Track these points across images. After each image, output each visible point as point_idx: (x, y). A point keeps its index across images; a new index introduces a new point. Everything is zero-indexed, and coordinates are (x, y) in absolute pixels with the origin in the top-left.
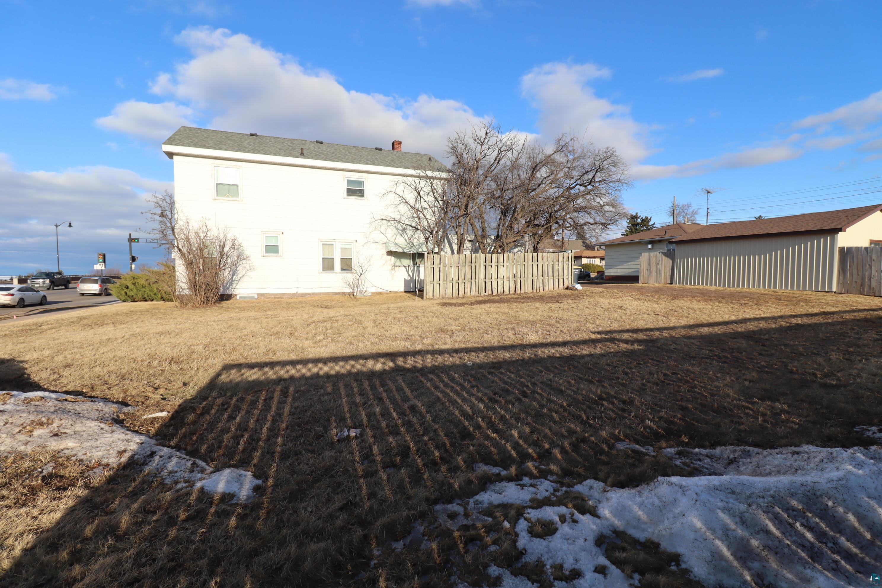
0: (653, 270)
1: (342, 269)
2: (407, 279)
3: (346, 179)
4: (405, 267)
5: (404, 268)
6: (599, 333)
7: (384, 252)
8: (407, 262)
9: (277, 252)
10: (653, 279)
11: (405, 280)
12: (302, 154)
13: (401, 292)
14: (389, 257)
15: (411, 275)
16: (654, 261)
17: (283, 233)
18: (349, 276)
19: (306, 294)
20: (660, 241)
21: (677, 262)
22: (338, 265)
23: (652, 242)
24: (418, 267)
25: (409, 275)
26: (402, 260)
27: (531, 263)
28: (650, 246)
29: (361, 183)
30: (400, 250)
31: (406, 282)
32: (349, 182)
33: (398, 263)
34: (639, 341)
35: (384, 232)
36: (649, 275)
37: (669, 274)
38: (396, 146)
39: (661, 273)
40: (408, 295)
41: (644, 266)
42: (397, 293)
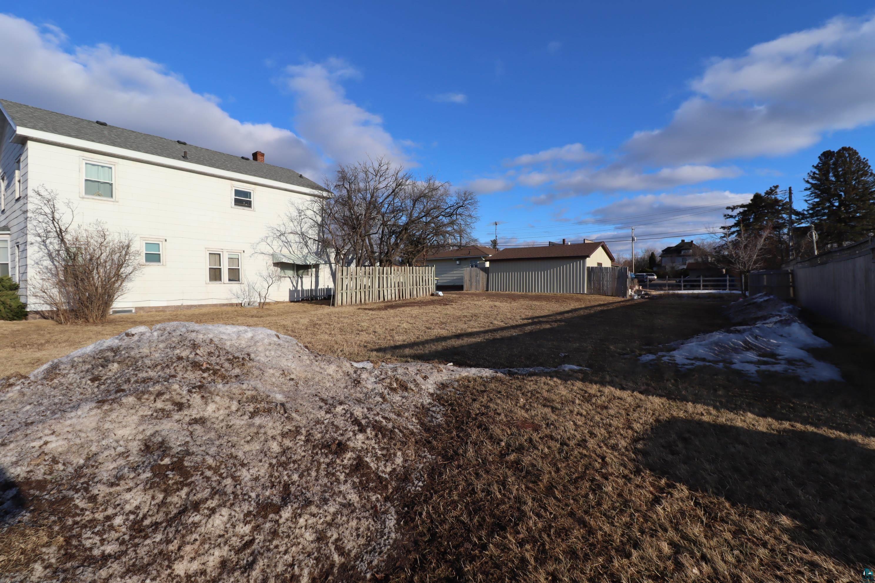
0: (474, 280)
1: (230, 280)
3: (234, 189)
4: (290, 278)
5: (288, 279)
7: (271, 262)
8: (290, 273)
9: (159, 261)
11: (290, 290)
12: (185, 158)
13: (286, 302)
14: (276, 268)
15: (295, 285)
16: (474, 274)
17: (166, 240)
18: (235, 286)
19: (191, 307)
20: (466, 259)
21: (491, 275)
22: (225, 275)
23: (460, 259)
24: (302, 278)
25: (293, 286)
26: (286, 271)
28: (458, 262)
29: (247, 194)
30: (291, 262)
31: (291, 293)
32: (238, 192)
33: (283, 275)
35: (270, 244)
36: (471, 285)
37: (485, 283)
38: (259, 157)
39: (479, 283)
40: (293, 303)
41: (467, 278)
42: (283, 302)
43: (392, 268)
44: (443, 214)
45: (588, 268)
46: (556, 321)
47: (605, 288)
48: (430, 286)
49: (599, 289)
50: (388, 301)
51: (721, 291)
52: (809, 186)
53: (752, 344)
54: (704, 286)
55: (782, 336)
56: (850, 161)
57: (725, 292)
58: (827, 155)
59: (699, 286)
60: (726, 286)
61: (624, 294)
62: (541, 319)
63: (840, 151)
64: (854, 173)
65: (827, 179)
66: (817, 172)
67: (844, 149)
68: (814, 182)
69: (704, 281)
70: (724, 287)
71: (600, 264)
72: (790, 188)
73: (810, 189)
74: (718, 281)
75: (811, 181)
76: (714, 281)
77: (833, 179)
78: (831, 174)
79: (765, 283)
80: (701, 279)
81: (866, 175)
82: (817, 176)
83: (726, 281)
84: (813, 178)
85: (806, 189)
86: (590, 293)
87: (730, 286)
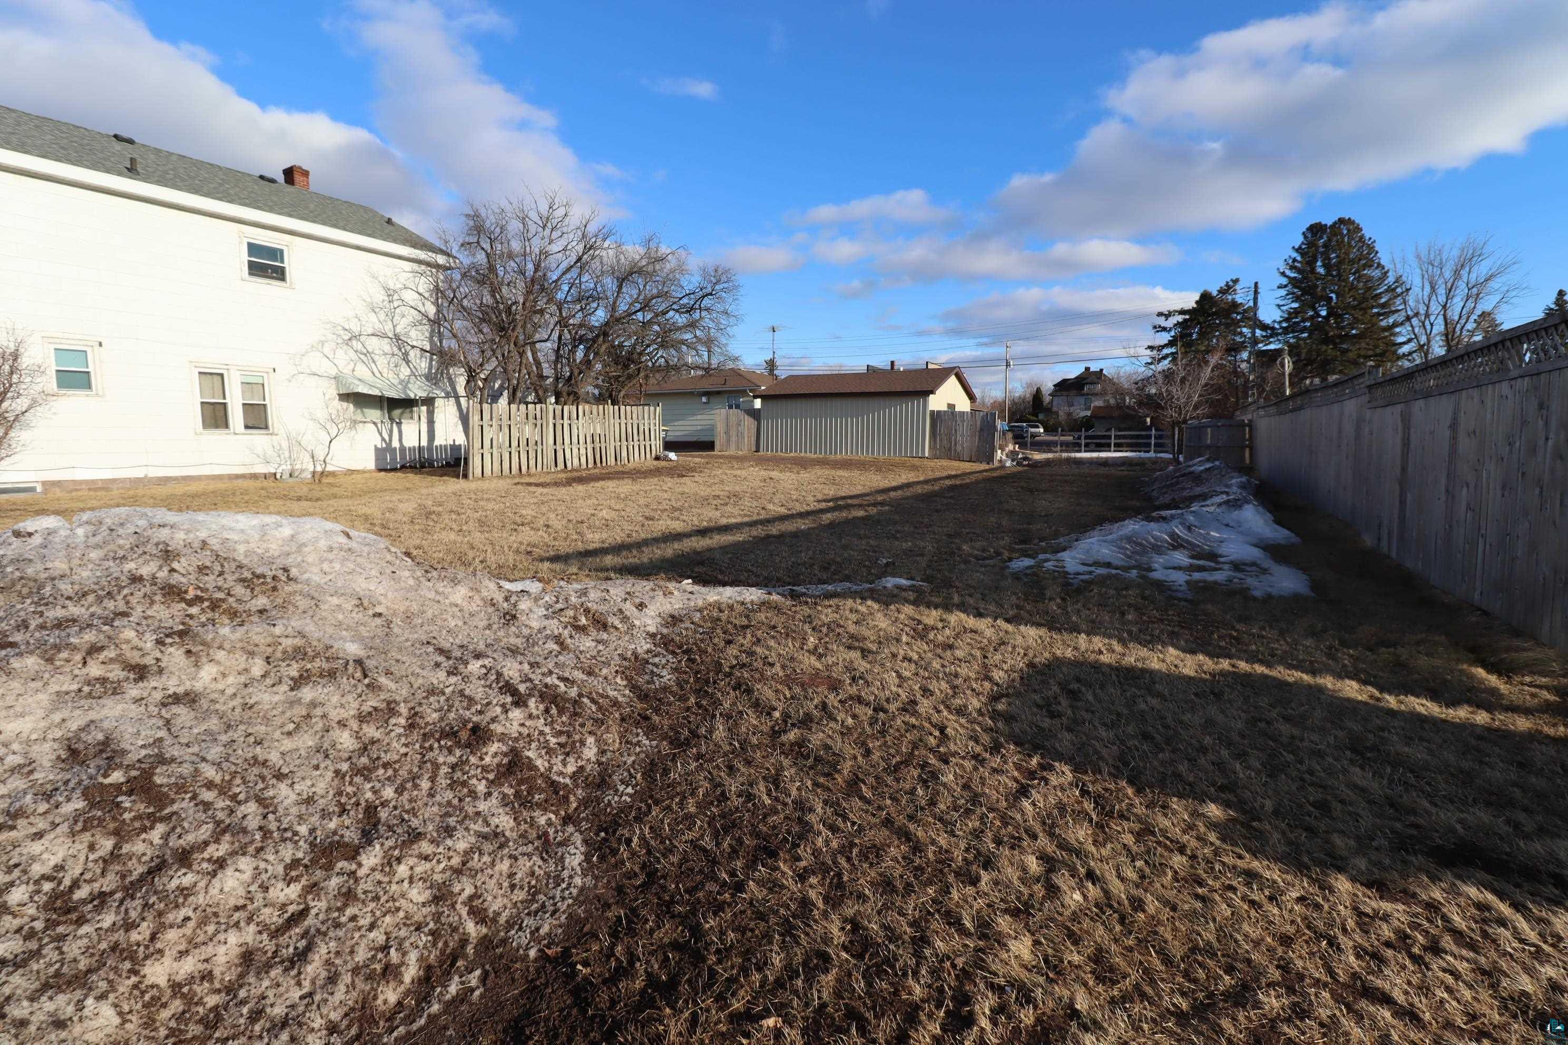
0: (733, 433)
1: (247, 427)
2: (379, 446)
3: (245, 241)
4: (374, 423)
5: (373, 426)
7: (333, 392)
8: (374, 414)
9: (89, 386)
10: (733, 446)
11: (376, 449)
12: (132, 171)
13: (370, 471)
14: (345, 404)
15: (387, 438)
16: (733, 420)
17: (100, 344)
18: (258, 439)
19: (166, 480)
20: (718, 393)
21: (764, 423)
22: (236, 417)
23: (707, 394)
24: (399, 424)
25: (383, 439)
26: (366, 410)
28: (704, 399)
29: (276, 254)
30: (376, 392)
31: (380, 453)
32: (253, 249)
33: (359, 417)
35: (331, 356)
36: (728, 440)
37: (753, 439)
38: (298, 177)
39: (743, 437)
40: (383, 473)
41: (720, 428)
42: (364, 472)
43: (580, 408)
44: (675, 307)
45: (932, 412)
46: (875, 505)
47: (959, 448)
48: (653, 442)
49: (950, 450)
50: (573, 470)
51: (1142, 455)
52: (1284, 281)
53: (1183, 539)
54: (1116, 445)
55: (1227, 525)
56: (1349, 243)
57: (1147, 455)
58: (1316, 230)
59: (1109, 445)
60: (1149, 445)
61: (990, 458)
62: (849, 501)
63: (1335, 223)
64: (1352, 262)
65: (1313, 271)
66: (1299, 258)
67: (1341, 221)
68: (1292, 275)
69: (1116, 437)
70: (1146, 447)
71: (952, 406)
72: (1256, 284)
73: (1286, 286)
74: (1138, 437)
75: (1288, 272)
76: (1132, 437)
77: (1321, 271)
78: (1319, 263)
79: (1209, 441)
80: (1113, 433)
81: (1371, 266)
82: (1298, 265)
83: (1149, 437)
84: (1292, 268)
85: (1280, 287)
86: (934, 457)
87: (1156, 445)
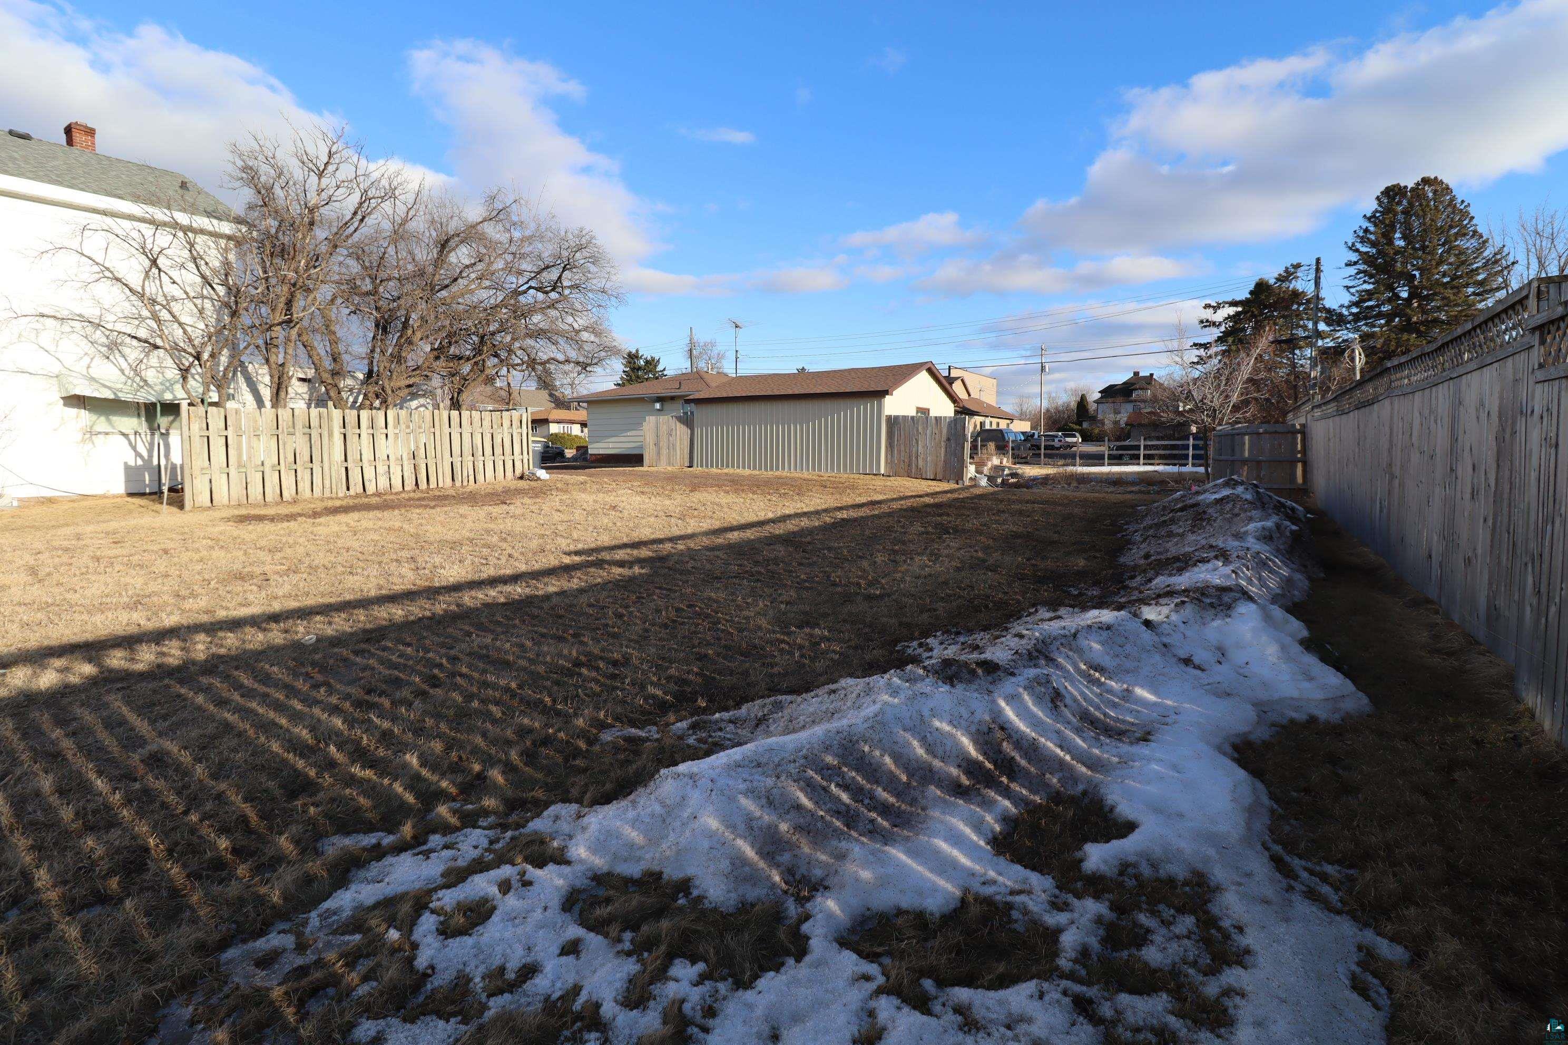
0: (664, 444)
2: (132, 463)
4: (123, 434)
5: (122, 438)
6: (577, 553)
7: (55, 396)
8: (129, 423)
10: (664, 459)
11: (127, 468)
14: (73, 411)
15: (145, 454)
16: (664, 429)
20: (673, 398)
21: (697, 431)
23: (660, 399)
24: (165, 435)
25: (138, 454)
26: (115, 419)
27: (446, 430)
28: (658, 406)
30: (108, 394)
31: (131, 473)
33: (102, 426)
34: (641, 562)
35: (52, 348)
36: (659, 453)
37: (687, 451)
38: (77, 136)
39: (674, 449)
40: (137, 501)
41: (650, 439)
42: (114, 497)
43: (390, 413)
45: (889, 418)
47: (921, 463)
48: (517, 457)
49: (909, 465)
51: (1175, 469)
52: (1354, 257)
54: (1146, 457)
56: (1436, 207)
57: (1183, 469)
58: (1392, 193)
59: (1137, 457)
60: (1187, 457)
61: (959, 477)
63: (1418, 184)
64: (1441, 230)
65: (1390, 242)
66: (1372, 229)
67: (1426, 181)
68: (1364, 249)
69: (1146, 447)
70: (1180, 459)
71: (924, 411)
72: (1318, 261)
73: (1355, 263)
74: (1173, 447)
75: (1359, 246)
76: (1165, 447)
77: (1402, 243)
78: (1398, 235)
79: (1247, 454)
80: (1142, 443)
81: (1465, 235)
82: (1372, 237)
83: (1186, 447)
84: (1363, 240)
85: (1348, 264)
86: (894, 472)
87: (1194, 457)
